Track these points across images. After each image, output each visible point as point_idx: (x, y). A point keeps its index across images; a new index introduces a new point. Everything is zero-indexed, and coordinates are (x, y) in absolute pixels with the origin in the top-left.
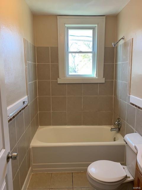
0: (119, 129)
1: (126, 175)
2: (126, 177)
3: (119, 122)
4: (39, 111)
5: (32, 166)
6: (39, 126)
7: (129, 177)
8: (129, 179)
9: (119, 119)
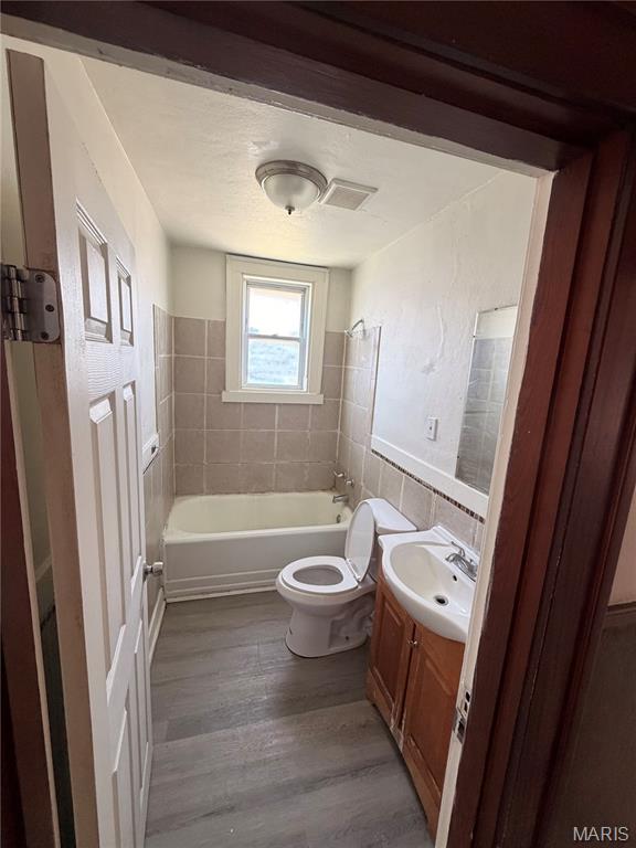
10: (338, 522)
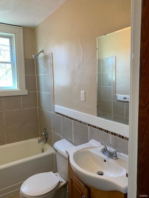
0: (46, 139)
1: (59, 181)
3: (46, 133)
7: (62, 182)
10: (43, 152)
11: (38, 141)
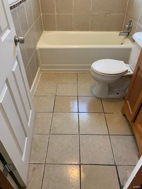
0: (129, 33)
1: (127, 69)
2: (127, 71)
3: (130, 26)
4: (42, 13)
5: (40, 67)
6: (44, 31)
7: (130, 72)
8: (129, 73)
9: (130, 21)
11: (119, 34)
